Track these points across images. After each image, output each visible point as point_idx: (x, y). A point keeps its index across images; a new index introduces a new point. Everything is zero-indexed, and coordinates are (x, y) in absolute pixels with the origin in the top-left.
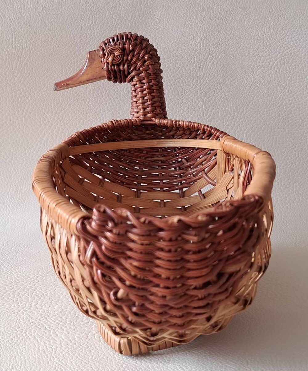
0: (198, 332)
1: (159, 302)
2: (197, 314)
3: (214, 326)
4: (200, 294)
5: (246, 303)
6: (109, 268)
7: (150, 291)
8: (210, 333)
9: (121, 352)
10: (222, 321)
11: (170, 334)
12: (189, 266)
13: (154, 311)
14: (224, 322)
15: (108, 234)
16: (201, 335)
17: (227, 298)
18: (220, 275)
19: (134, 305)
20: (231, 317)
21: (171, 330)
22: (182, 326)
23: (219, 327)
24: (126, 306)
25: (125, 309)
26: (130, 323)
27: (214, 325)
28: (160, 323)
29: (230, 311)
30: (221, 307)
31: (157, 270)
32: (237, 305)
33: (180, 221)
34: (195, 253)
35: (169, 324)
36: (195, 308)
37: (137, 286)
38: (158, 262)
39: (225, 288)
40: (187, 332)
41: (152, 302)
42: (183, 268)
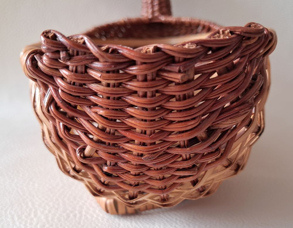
0: (182, 197)
1: (135, 161)
2: (181, 177)
3: (201, 191)
4: (185, 153)
5: (238, 168)
6: (72, 119)
7: (123, 148)
8: (196, 198)
9: (107, 211)
10: (210, 186)
11: (151, 198)
12: (171, 117)
13: (130, 172)
14: (213, 187)
15: (64, 72)
16: (186, 200)
17: (217, 159)
18: (210, 132)
19: (106, 164)
20: (220, 183)
21: (151, 194)
22: (163, 189)
23: (206, 192)
24: (97, 165)
25: (96, 168)
26: (103, 184)
27: (201, 189)
28: (137, 185)
29: (220, 175)
30: (210, 170)
31: (130, 122)
32: (228, 169)
33: (157, 49)
34: (179, 100)
35: (148, 187)
36: (178, 170)
37: (107, 141)
38: (130, 110)
39: (215, 147)
40: (170, 196)
41: (127, 162)
42: (162, 119)
